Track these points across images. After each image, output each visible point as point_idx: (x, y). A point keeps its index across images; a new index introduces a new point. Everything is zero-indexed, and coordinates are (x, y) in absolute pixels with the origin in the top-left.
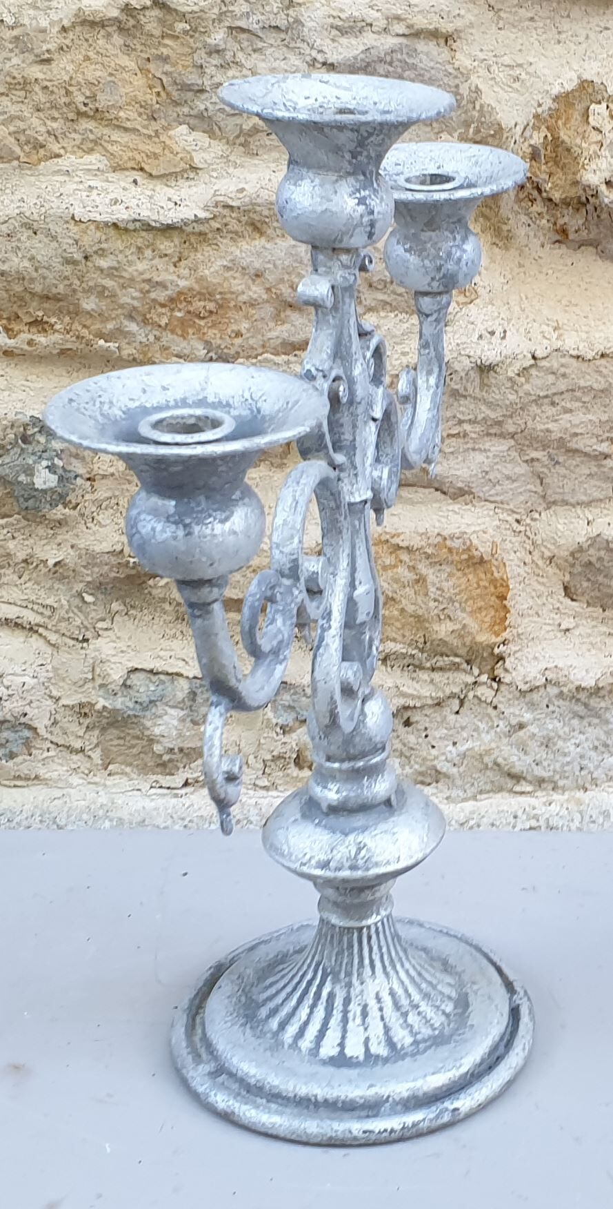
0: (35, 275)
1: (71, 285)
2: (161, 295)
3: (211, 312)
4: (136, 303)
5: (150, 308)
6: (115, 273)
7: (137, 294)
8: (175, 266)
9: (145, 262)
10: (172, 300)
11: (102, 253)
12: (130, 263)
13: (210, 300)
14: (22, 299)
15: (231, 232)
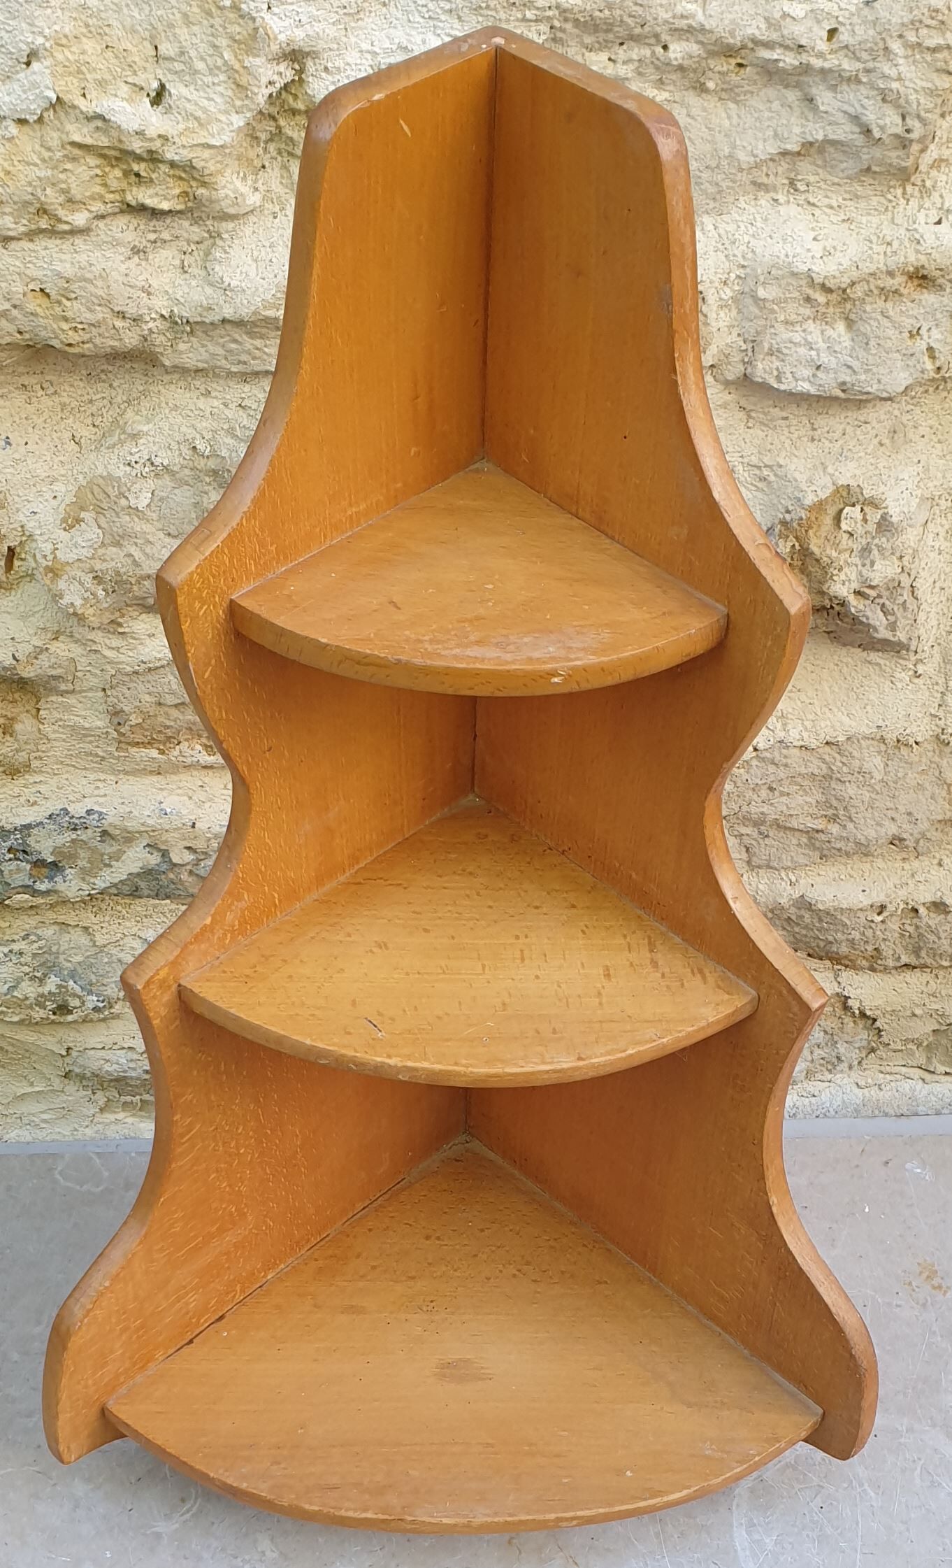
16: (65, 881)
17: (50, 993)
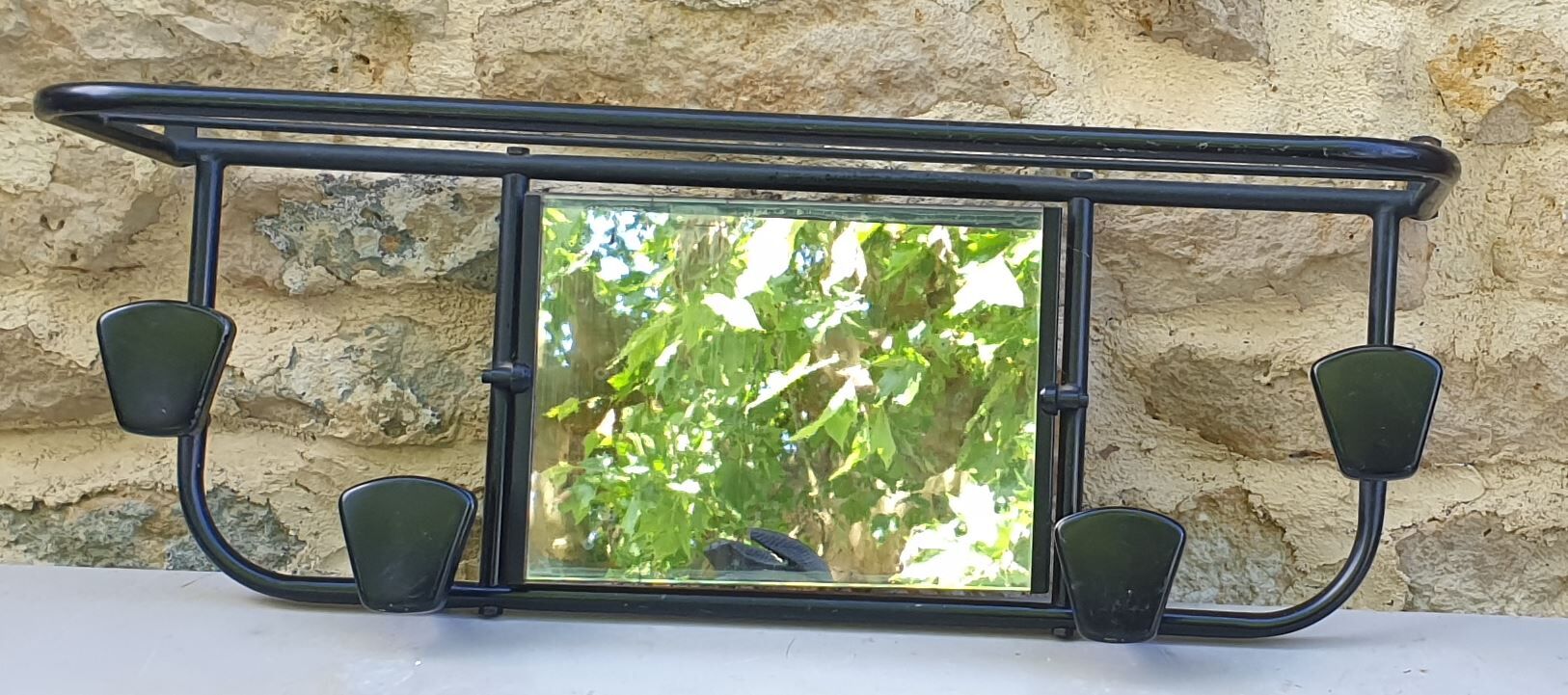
0: (597, 54)
1: (635, 65)
2: (728, 79)
3: (778, 97)
4: (700, 86)
5: (715, 92)
6: (681, 55)
7: (702, 77)
8: (742, 49)
9: (712, 43)
10: (737, 83)
11: (666, 32)
12: (698, 44)
13: (776, 85)
14: (584, 79)
15: (800, 15)
16: (414, 256)
17: (385, 401)
